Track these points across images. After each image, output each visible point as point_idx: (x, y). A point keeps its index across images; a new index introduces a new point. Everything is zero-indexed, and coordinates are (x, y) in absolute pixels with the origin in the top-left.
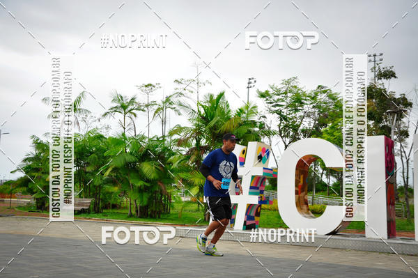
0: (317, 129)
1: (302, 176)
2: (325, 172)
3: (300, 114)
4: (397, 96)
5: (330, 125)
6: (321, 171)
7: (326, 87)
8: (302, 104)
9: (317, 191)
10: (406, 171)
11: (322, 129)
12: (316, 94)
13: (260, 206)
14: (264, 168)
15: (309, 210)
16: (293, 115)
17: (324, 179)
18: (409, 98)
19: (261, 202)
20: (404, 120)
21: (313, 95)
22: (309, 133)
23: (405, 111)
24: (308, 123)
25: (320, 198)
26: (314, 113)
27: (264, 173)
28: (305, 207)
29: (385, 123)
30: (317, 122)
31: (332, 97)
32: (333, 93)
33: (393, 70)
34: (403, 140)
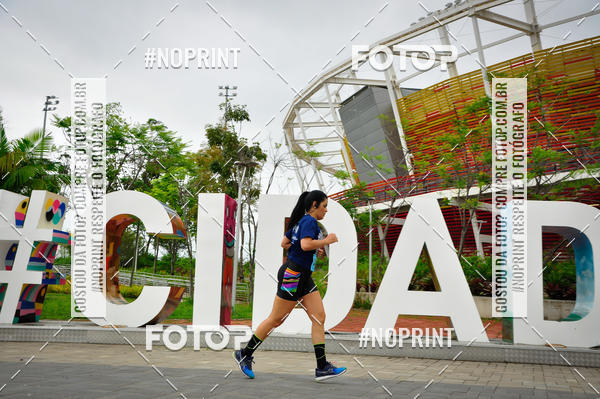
0: (144, 176)
1: (112, 245)
2: (153, 240)
3: (119, 156)
4: (250, 145)
5: (163, 175)
6: (147, 238)
7: (159, 122)
8: (122, 142)
9: (140, 266)
10: (253, 242)
11: (153, 181)
12: (144, 131)
13: (46, 287)
14: (55, 231)
15: (119, 292)
16: (112, 156)
18: (264, 148)
19: (47, 281)
20: (257, 175)
21: (139, 131)
22: (131, 184)
23: (256, 165)
24: (128, 170)
25: (141, 275)
26: (139, 157)
27: (53, 238)
28: (113, 288)
29: (232, 178)
30: (144, 170)
31: (163, 136)
32: (167, 130)
33: (246, 110)
34: (253, 202)
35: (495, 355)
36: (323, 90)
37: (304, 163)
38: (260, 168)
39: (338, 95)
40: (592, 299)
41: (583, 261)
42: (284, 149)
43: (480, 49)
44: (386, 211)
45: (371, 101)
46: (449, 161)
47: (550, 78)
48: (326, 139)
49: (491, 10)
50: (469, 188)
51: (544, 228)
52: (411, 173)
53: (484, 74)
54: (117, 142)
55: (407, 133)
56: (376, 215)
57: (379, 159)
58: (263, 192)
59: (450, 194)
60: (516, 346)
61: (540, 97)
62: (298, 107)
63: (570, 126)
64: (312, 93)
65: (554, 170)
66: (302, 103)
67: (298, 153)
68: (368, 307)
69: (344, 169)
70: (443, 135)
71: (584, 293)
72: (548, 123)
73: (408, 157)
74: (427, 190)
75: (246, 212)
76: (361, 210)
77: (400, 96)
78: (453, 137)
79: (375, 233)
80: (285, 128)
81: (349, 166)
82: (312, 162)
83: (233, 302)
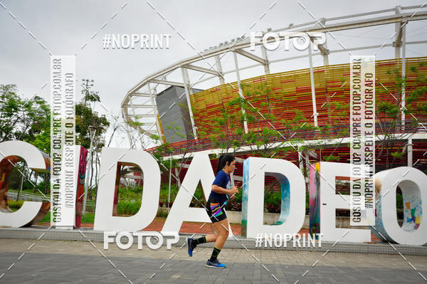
0: (30, 131)
1: (4, 174)
2: (34, 172)
3: (14, 118)
4: (99, 116)
5: (43, 132)
6: (30, 171)
7: (42, 99)
9: (24, 188)
11: (35, 135)
12: (31, 103)
15: (7, 205)
16: (8, 118)
17: (33, 178)
18: (108, 119)
20: (103, 135)
21: (28, 103)
22: (20, 137)
23: (102, 128)
24: (19, 127)
25: (25, 194)
26: (27, 119)
28: (3, 202)
29: (88, 136)
30: (30, 128)
31: (43, 107)
32: (46, 104)
33: (98, 94)
34: (100, 151)
35: (236, 245)
36: (146, 86)
37: (133, 129)
38: (105, 130)
39: (155, 90)
40: (288, 213)
41: (285, 192)
42: (121, 120)
43: (237, 70)
44: (180, 160)
45: (175, 95)
46: (218, 133)
47: (273, 90)
48: (147, 115)
49: (244, 49)
50: (228, 148)
51: (266, 173)
52: (196, 138)
53: (239, 84)
54: (13, 110)
55: (194, 115)
56: (174, 162)
57: (177, 129)
58: (106, 146)
59: (217, 152)
60: (247, 239)
61: (268, 100)
62: (131, 95)
63: (283, 117)
64: (140, 87)
65: (274, 141)
66: (133, 93)
67: (129, 123)
68: (166, 216)
69: (157, 134)
70: (215, 117)
71: (284, 210)
72: (272, 115)
73: (195, 129)
74: (205, 148)
75: (95, 156)
76: (165, 158)
77: (191, 93)
78: (220, 119)
79: (173, 172)
80: (122, 107)
81: (160, 132)
82: (138, 128)
83: (84, 212)
